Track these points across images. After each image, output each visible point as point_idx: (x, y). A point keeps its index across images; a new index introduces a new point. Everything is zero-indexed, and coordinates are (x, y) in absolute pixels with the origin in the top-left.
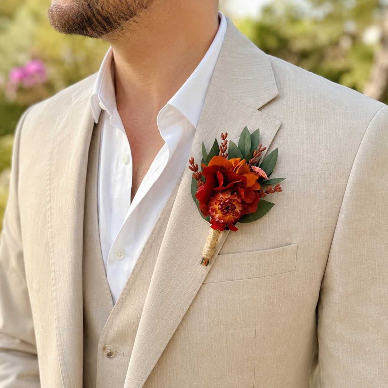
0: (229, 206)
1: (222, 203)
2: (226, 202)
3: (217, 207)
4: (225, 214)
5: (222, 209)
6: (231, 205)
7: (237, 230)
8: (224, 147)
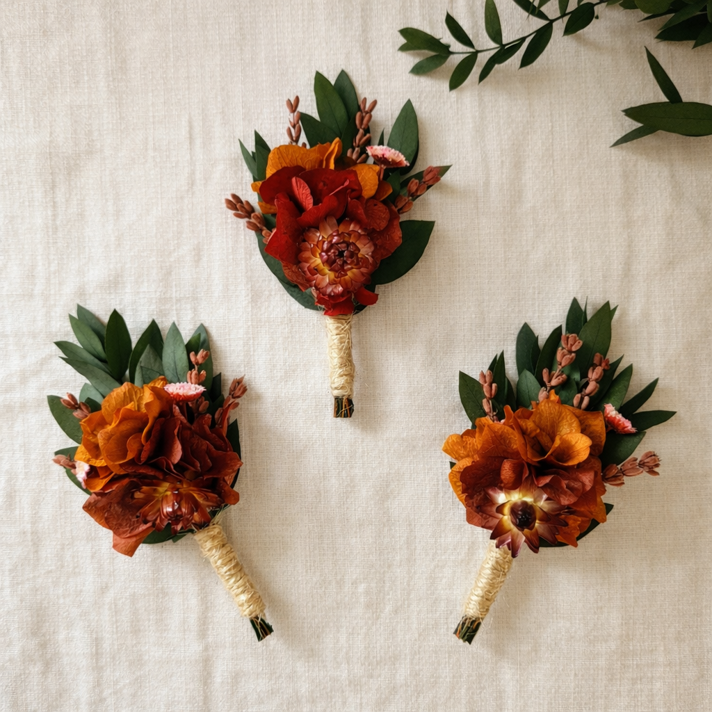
0: (343, 249)
1: (325, 246)
2: (334, 241)
3: (317, 261)
4: (340, 271)
5: (330, 262)
6: (344, 245)
7: (377, 299)
8: (296, 128)
